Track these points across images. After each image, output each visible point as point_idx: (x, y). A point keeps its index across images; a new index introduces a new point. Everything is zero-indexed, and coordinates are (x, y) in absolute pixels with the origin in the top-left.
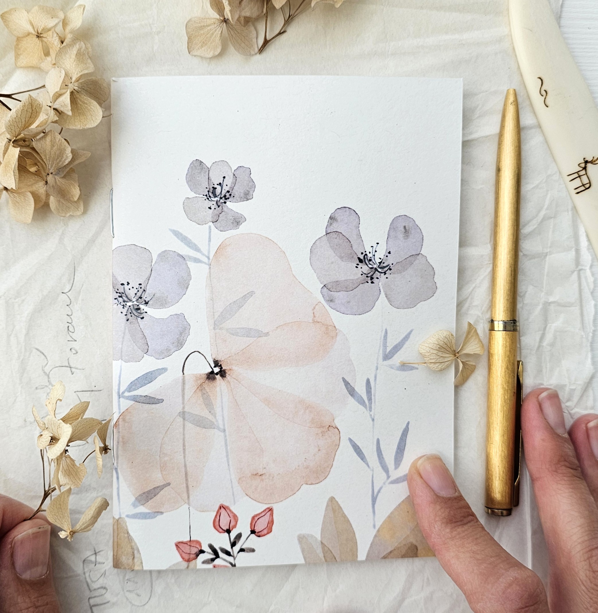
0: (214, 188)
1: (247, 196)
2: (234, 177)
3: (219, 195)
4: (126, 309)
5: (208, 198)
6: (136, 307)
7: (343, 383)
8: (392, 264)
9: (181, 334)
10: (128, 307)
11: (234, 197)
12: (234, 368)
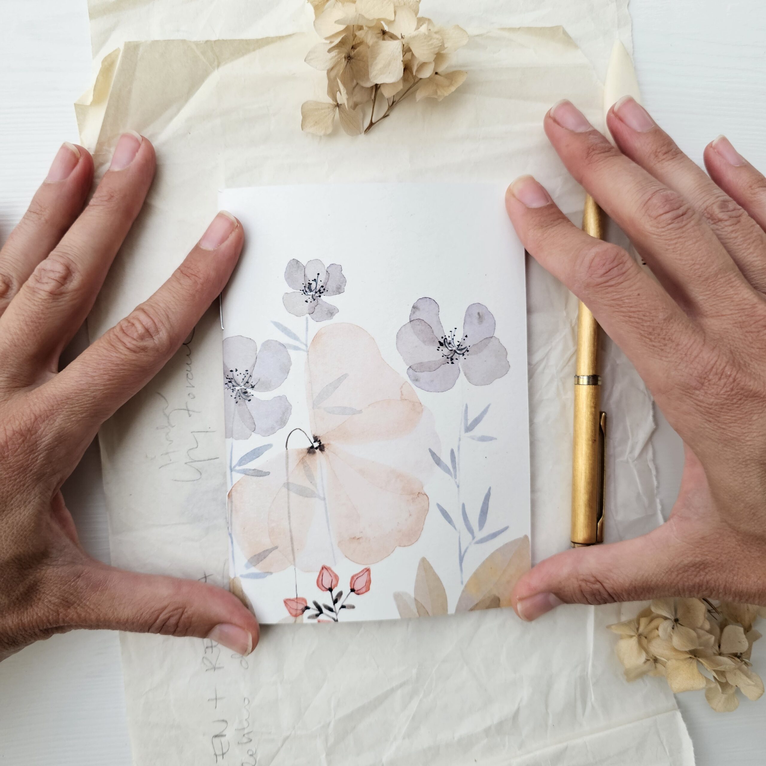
0: (310, 284)
1: (339, 290)
2: (327, 273)
3: (314, 290)
4: (235, 392)
5: (305, 292)
6: (244, 391)
7: (429, 454)
8: (469, 346)
9: (284, 413)
10: (237, 391)
11: (327, 291)
12: (332, 442)
